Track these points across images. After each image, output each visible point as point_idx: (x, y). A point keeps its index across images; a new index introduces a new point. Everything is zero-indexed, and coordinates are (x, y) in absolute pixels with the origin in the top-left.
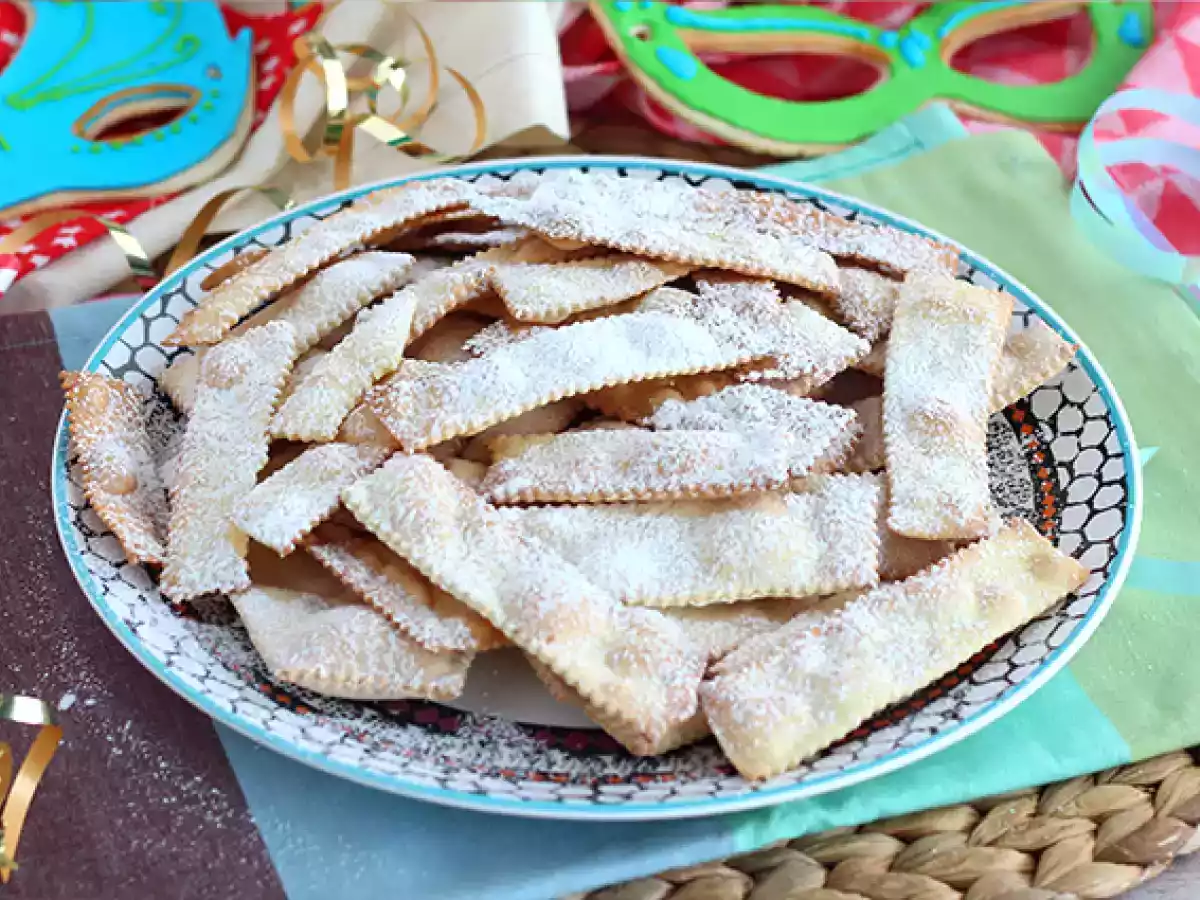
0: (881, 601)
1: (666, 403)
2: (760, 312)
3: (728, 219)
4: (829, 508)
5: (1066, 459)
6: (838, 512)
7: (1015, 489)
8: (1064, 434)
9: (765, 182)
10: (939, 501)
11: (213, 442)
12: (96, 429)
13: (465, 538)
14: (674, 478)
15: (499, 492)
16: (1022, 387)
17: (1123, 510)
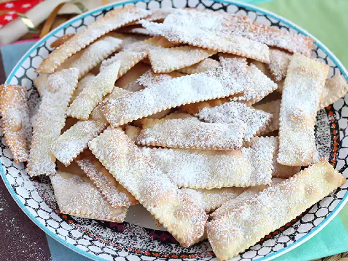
0: (272, 192)
1: (204, 109)
2: (240, 72)
3: (233, 30)
4: (256, 155)
5: (343, 128)
6: (260, 157)
7: (324, 138)
8: (343, 117)
9: (248, 7)
10: (295, 152)
11: (47, 115)
12: (9, 106)
13: (129, 163)
14: (203, 143)
15: (143, 142)
16: (329, 101)
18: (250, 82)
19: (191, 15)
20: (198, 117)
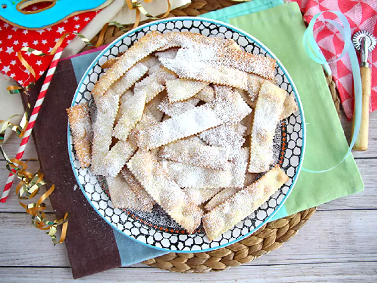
0: (243, 193)
3: (224, 59)
4: (236, 169)
5: (290, 133)
7: (277, 137)
8: (290, 124)
10: (260, 165)
11: (100, 132)
12: (76, 123)
13: (153, 178)
14: (202, 163)
15: (163, 157)
17: (300, 158)
18: (234, 110)
19: (195, 49)
20: (199, 137)
